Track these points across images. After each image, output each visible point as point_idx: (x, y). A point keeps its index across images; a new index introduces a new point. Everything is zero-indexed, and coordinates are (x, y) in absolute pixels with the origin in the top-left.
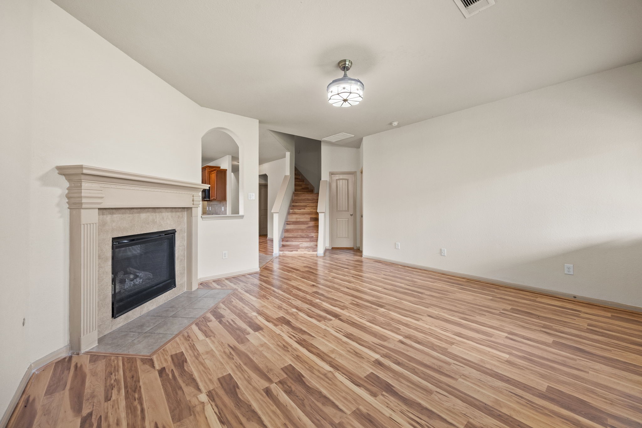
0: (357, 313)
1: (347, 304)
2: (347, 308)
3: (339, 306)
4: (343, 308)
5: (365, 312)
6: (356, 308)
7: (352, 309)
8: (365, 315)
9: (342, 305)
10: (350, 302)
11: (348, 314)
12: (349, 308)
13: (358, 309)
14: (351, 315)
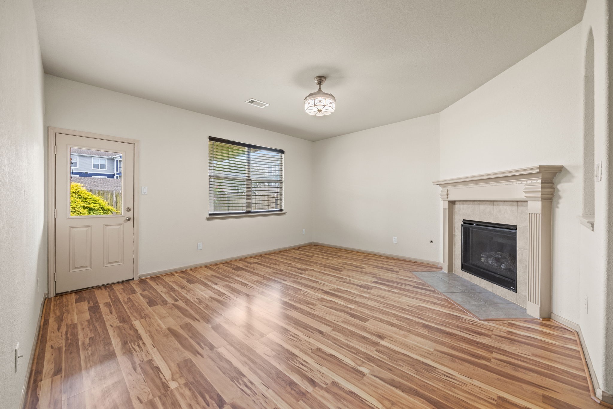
0: (309, 296)
1: (319, 305)
2: (319, 300)
3: (327, 301)
4: (322, 300)
5: (302, 297)
6: (310, 300)
7: (313, 298)
8: (303, 295)
9: (324, 302)
10: (316, 306)
11: (317, 294)
12: (316, 299)
13: (308, 299)
14: (314, 293)
